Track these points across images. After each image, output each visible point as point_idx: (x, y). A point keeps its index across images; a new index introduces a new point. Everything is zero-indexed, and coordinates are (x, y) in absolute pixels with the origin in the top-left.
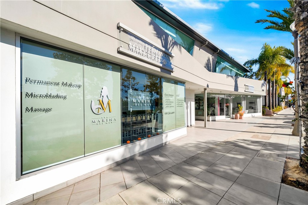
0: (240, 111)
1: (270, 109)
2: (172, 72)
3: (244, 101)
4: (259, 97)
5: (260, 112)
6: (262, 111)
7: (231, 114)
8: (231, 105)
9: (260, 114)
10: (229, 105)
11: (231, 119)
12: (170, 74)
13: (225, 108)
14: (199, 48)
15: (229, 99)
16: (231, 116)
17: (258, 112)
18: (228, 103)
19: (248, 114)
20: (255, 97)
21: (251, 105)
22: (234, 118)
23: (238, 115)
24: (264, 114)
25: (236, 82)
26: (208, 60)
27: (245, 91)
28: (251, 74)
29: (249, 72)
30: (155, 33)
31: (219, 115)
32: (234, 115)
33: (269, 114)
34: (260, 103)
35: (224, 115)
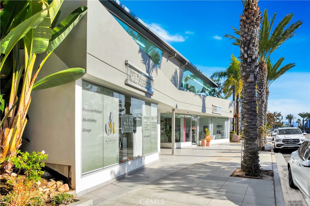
0: (207, 137)
1: (238, 134)
2: (152, 95)
3: (212, 123)
4: (227, 119)
5: (228, 138)
6: (230, 136)
7: (198, 140)
8: (198, 128)
9: (227, 140)
10: (195, 128)
11: (198, 146)
12: (151, 98)
13: (191, 132)
14: (167, 59)
15: (196, 121)
16: (198, 142)
17: (225, 138)
18: (194, 126)
19: (216, 140)
20: (223, 119)
21: (219, 129)
22: (201, 144)
23: (205, 141)
24: (231, 140)
25: (204, 101)
26: (175, 73)
27: (213, 113)
28: (219, 90)
29: (217, 87)
30: (142, 59)
31: (184, 142)
32: (201, 141)
33: (236, 141)
34: (228, 127)
35: (190, 141)
